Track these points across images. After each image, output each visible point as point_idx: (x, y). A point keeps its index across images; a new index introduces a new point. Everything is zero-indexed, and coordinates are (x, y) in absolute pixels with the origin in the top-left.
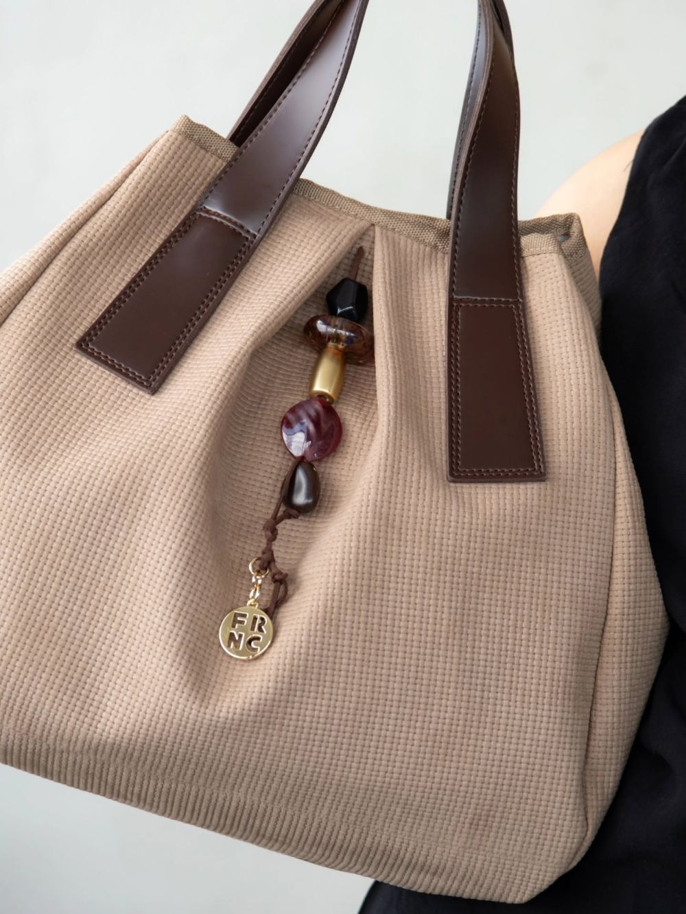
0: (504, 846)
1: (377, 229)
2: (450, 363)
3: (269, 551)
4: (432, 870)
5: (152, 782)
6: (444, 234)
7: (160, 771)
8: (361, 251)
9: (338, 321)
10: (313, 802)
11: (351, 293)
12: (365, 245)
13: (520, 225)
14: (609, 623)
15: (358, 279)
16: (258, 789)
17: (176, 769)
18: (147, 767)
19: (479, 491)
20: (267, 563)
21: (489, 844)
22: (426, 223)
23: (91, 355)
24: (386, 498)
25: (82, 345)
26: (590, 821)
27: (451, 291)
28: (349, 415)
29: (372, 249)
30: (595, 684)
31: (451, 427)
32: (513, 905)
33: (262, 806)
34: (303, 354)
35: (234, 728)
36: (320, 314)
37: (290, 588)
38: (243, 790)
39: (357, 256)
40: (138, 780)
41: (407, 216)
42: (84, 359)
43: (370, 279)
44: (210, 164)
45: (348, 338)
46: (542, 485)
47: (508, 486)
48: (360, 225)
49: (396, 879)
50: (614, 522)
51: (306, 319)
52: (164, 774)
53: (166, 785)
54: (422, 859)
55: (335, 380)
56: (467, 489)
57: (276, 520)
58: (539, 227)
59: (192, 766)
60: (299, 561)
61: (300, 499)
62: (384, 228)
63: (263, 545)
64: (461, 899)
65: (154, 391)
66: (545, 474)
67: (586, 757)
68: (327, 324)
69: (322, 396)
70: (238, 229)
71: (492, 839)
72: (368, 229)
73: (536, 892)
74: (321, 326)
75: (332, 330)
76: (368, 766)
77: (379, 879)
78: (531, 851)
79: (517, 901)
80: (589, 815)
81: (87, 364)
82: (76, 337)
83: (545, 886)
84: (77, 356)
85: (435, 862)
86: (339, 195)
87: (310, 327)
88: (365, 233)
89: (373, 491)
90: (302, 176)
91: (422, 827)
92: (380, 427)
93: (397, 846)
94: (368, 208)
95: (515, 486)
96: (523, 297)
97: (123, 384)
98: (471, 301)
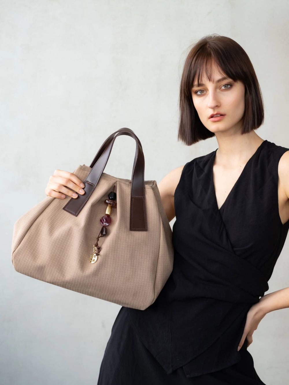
0: (139, 299)
1: (118, 182)
2: (131, 208)
3: (97, 243)
4: (127, 304)
5: (74, 288)
6: (131, 182)
7: (75, 286)
8: (115, 186)
9: (110, 201)
10: (104, 291)
11: (113, 194)
12: (116, 185)
13: (145, 182)
14: (159, 258)
15: (114, 192)
16: (94, 288)
17: (78, 285)
18: (73, 285)
19: (135, 233)
20: (97, 245)
21: (137, 299)
22: (127, 180)
23: (65, 210)
24: (118, 233)
25: (64, 209)
26: (155, 295)
27: (131, 195)
28: (112, 217)
29: (117, 185)
30: (157, 269)
31: (130, 221)
32: (143, 311)
33: (95, 292)
34: (103, 206)
35: (89, 277)
36: (107, 199)
37: (101, 249)
38: (91, 289)
39: (114, 187)
40: (72, 287)
41: (124, 179)
42: (64, 211)
43: (116, 192)
44: (86, 173)
45: (113, 204)
46: (147, 232)
47: (140, 232)
48: (114, 181)
49: (126, 306)
50: (160, 239)
51: (104, 200)
52: (76, 286)
53: (77, 288)
54: (124, 302)
55: (110, 211)
56: (133, 232)
57: (99, 237)
58: (148, 183)
59: (81, 284)
60: (102, 245)
61: (104, 233)
62: (119, 182)
63: (96, 242)
64: (133, 309)
65: (77, 216)
66: (147, 230)
67: (155, 283)
68: (109, 201)
69: (107, 215)
70: (92, 184)
71: (137, 298)
72: (116, 182)
73: (146, 308)
74: (107, 201)
75: (109, 202)
76: (114, 283)
77: (124, 306)
78: (145, 300)
79: (143, 310)
80: (155, 294)
81: (65, 212)
82: (63, 207)
83: (147, 307)
84: (63, 211)
85: (127, 302)
86: (111, 176)
87: (105, 202)
88: (115, 183)
89: (116, 232)
90: (103, 172)
91: (122, 295)
92: (117, 220)
93: (120, 299)
94: (116, 178)
95: (142, 232)
96: (145, 196)
97: (71, 215)
98: (135, 197)
